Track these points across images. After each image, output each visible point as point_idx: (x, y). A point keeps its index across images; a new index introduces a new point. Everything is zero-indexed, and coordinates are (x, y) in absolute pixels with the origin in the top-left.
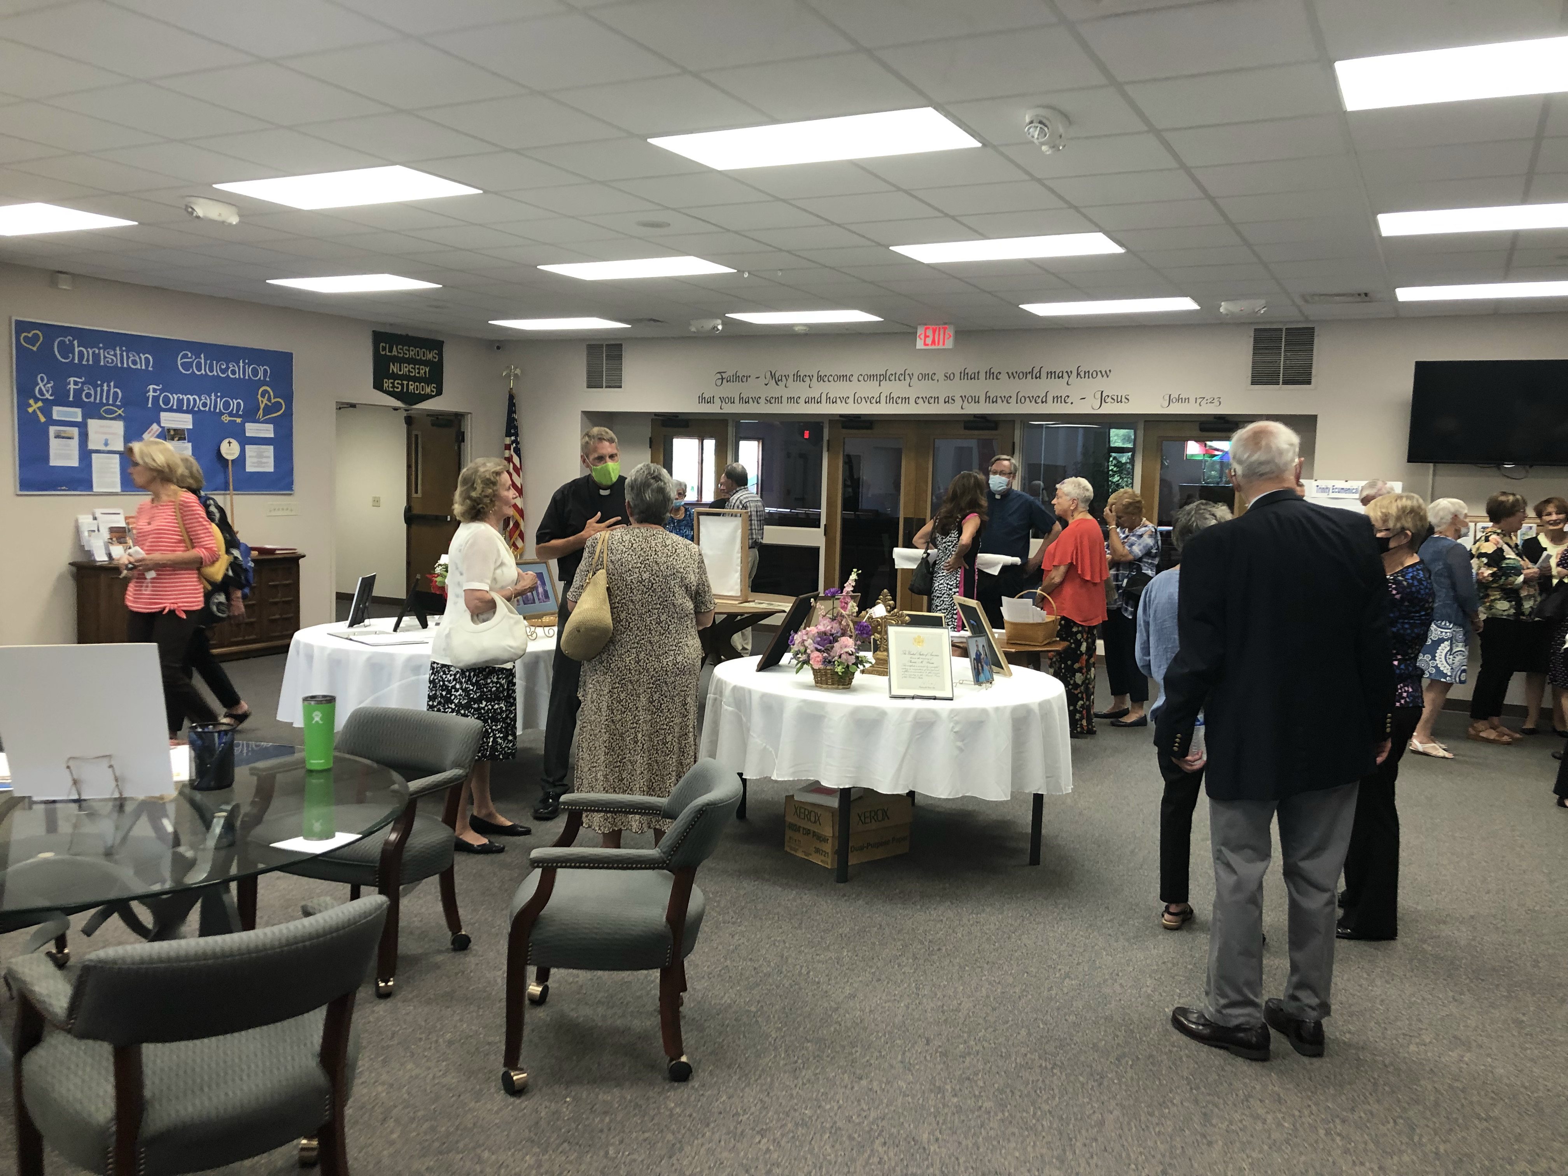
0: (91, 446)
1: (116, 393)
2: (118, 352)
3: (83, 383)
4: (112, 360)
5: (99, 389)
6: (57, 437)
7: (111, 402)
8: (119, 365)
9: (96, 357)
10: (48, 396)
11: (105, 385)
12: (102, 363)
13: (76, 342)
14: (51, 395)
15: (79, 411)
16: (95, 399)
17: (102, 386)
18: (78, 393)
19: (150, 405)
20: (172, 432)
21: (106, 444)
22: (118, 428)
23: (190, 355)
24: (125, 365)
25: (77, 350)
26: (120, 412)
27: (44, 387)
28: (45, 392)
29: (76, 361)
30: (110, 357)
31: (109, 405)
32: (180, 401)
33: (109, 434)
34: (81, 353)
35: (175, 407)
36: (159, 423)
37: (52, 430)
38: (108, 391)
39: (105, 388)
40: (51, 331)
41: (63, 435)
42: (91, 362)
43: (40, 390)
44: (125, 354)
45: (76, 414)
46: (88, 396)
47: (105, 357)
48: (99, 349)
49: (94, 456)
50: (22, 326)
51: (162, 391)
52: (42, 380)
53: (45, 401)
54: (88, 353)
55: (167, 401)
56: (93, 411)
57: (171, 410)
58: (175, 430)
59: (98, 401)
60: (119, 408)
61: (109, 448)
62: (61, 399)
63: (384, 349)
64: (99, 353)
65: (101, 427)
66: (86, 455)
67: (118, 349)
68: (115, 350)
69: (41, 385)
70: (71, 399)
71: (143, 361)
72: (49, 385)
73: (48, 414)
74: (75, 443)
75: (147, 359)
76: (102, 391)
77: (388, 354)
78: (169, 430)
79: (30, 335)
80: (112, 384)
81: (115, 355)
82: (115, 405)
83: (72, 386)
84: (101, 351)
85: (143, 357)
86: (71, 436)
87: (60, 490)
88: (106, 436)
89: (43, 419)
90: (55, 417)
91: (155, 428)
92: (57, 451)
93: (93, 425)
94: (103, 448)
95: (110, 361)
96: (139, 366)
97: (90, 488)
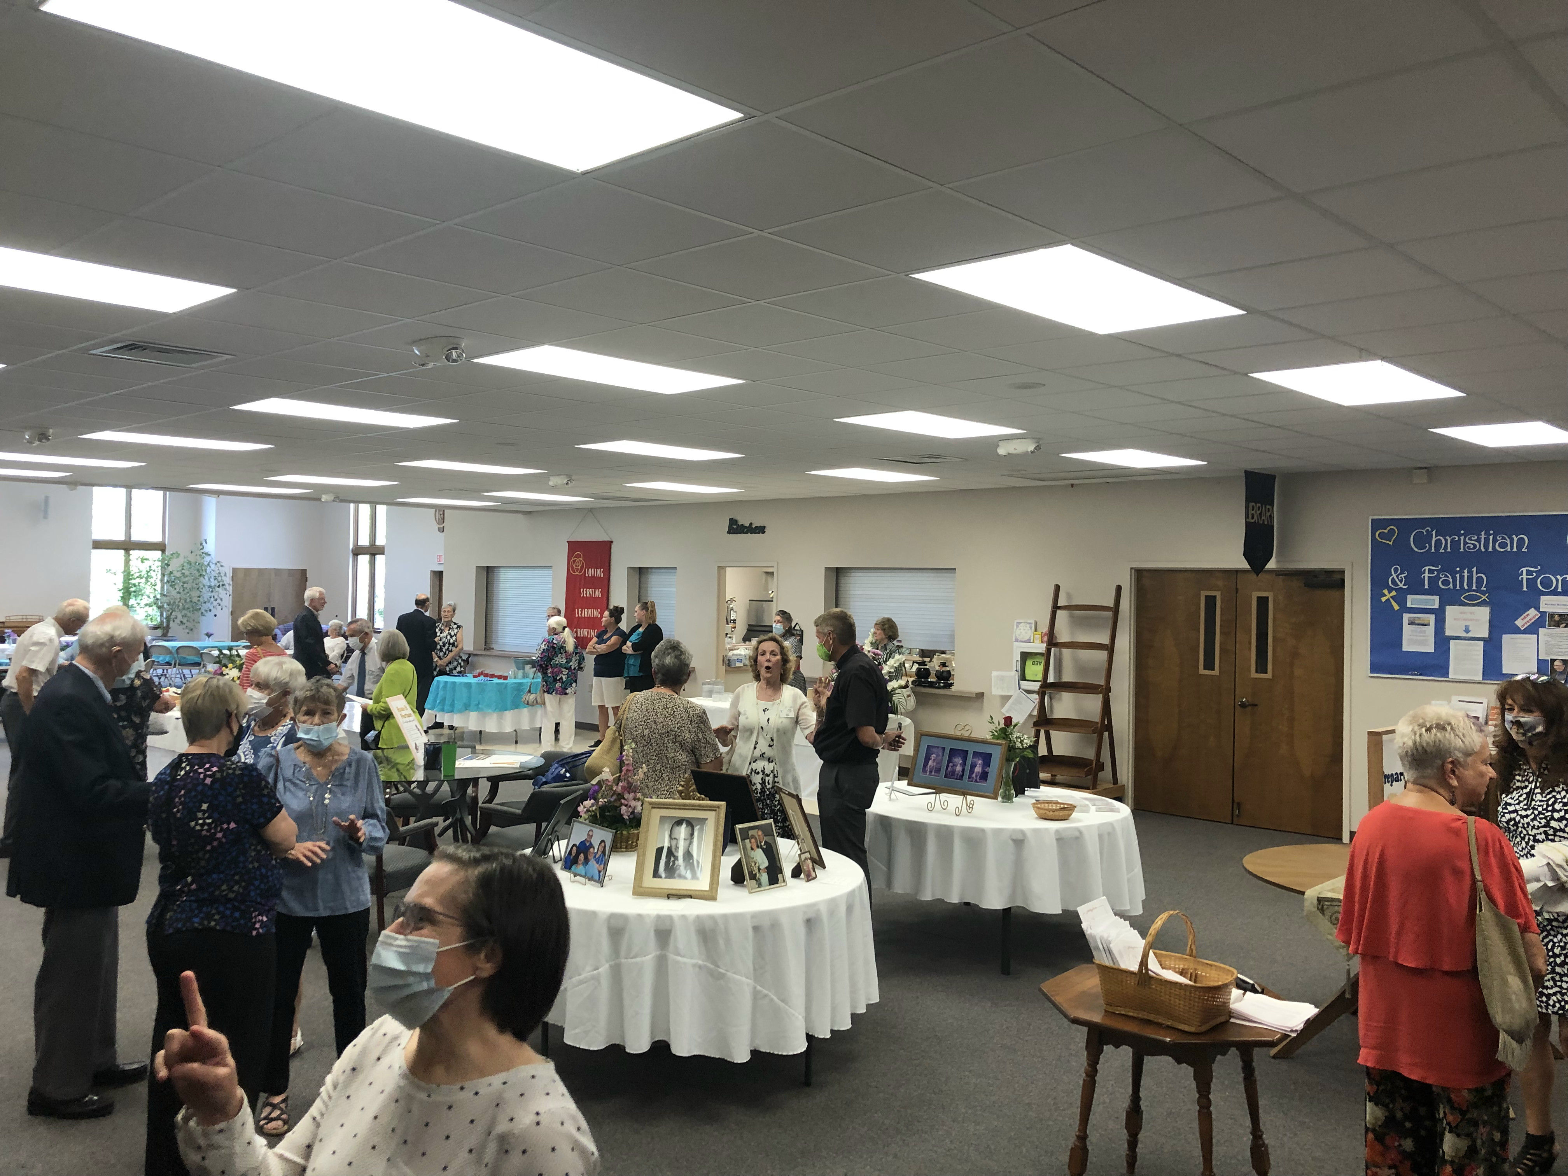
0: (1448, 633)
1: (1480, 580)
2: (1483, 536)
3: (1439, 572)
4: (1475, 546)
5: (1458, 576)
6: (1411, 623)
7: (1474, 588)
8: (1483, 550)
9: (1455, 544)
10: (1401, 585)
11: (1466, 571)
12: (1462, 550)
13: (1434, 532)
14: (1404, 585)
15: (1437, 598)
16: (1455, 585)
17: (1461, 572)
18: (1433, 581)
19: (1525, 589)
20: (1557, 618)
21: (1467, 630)
22: (1484, 613)
24: (1490, 549)
25: (1434, 540)
26: (1484, 597)
27: (1397, 577)
28: (1399, 583)
29: (1433, 550)
30: (1469, 543)
31: (1474, 591)
33: (1471, 620)
34: (1438, 542)
35: (1560, 590)
36: (1537, 609)
37: (1406, 617)
38: (1470, 578)
39: (1466, 574)
40: (1405, 525)
41: (1417, 622)
42: (1449, 550)
43: (1393, 581)
44: (1491, 537)
45: (1434, 601)
46: (1445, 583)
47: (1465, 543)
48: (1459, 536)
49: (1452, 642)
50: (1377, 524)
51: (1539, 573)
52: (1396, 570)
53: (1399, 590)
54: (1447, 542)
55: (1547, 583)
56: (1451, 598)
57: (1555, 593)
58: (1560, 615)
59: (1458, 588)
60: (1484, 593)
61: (1470, 635)
62: (1416, 587)
64: (1459, 539)
66: (1442, 641)
67: (1483, 533)
68: (1479, 535)
69: (1394, 576)
70: (1426, 587)
71: (1513, 543)
72: (1403, 576)
73: (1402, 602)
74: (1431, 630)
75: (1521, 542)
76: (1462, 577)
78: (1552, 616)
79: (1386, 531)
80: (1474, 569)
81: (1479, 540)
82: (1478, 590)
83: (1427, 575)
84: (1462, 538)
85: (1516, 539)
86: (1426, 622)
87: (1412, 675)
88: (1468, 623)
89: (1396, 607)
90: (1409, 605)
91: (1532, 613)
92: (1412, 637)
93: (1451, 611)
94: (1464, 635)
95: (1472, 546)
96: (1508, 549)
97: (1446, 674)
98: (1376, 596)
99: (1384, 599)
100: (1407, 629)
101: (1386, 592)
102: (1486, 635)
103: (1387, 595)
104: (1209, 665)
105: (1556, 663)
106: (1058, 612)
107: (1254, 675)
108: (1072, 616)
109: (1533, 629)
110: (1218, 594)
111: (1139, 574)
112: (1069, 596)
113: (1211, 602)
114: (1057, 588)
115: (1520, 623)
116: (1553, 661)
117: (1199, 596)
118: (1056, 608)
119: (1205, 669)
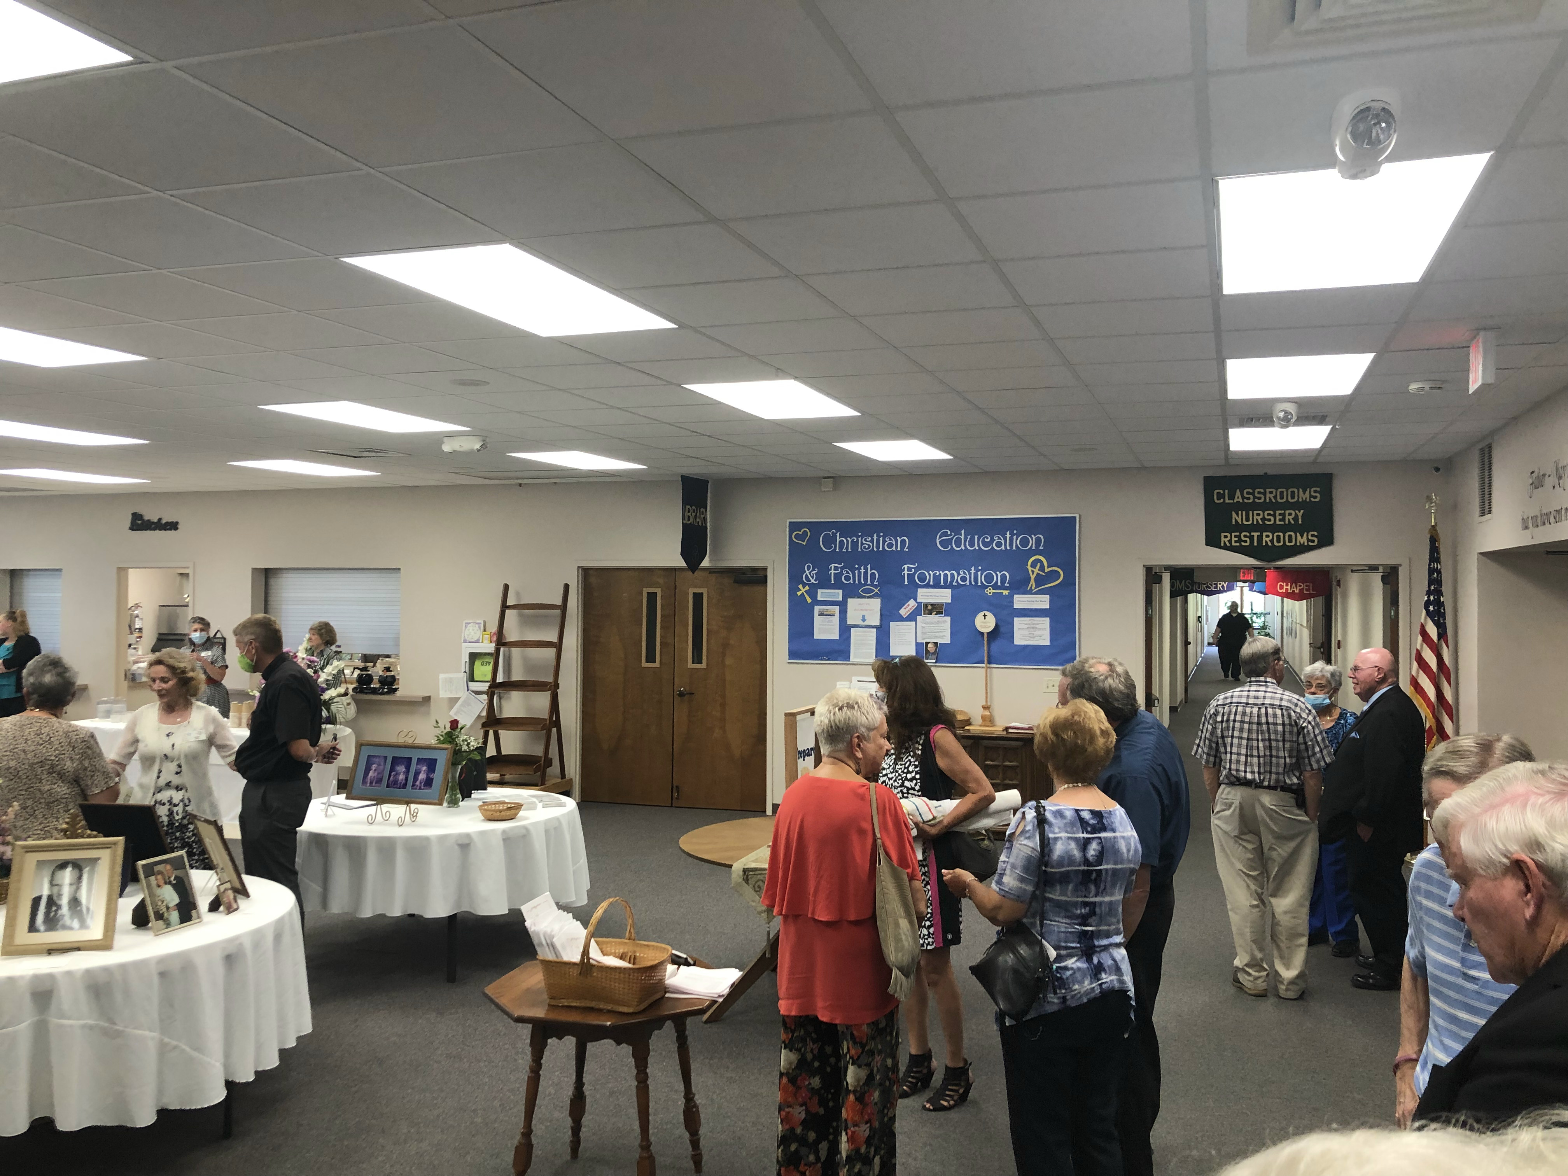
0: (850, 622)
1: (873, 575)
2: (875, 538)
3: (842, 568)
4: (869, 546)
5: (856, 572)
6: (821, 614)
7: (869, 582)
8: (875, 549)
9: (855, 544)
10: (813, 581)
11: (862, 568)
12: (859, 550)
13: (838, 534)
14: (815, 581)
15: (840, 592)
16: (854, 581)
17: (859, 569)
18: (838, 577)
19: (906, 583)
20: (930, 607)
21: (864, 620)
22: (875, 604)
23: (949, 533)
24: (881, 549)
25: (838, 540)
26: (876, 591)
27: (810, 574)
28: (811, 578)
29: (837, 550)
30: (866, 543)
31: (869, 585)
32: (937, 578)
33: (867, 610)
34: (841, 542)
35: (931, 583)
36: (915, 600)
37: (817, 609)
38: (866, 573)
39: (863, 571)
40: (816, 527)
41: (825, 613)
42: (850, 550)
43: (807, 576)
44: (881, 539)
45: (837, 595)
46: (847, 578)
47: (862, 544)
48: (858, 537)
49: (852, 630)
50: (794, 526)
51: (917, 569)
52: (809, 568)
53: (812, 585)
54: (848, 542)
55: (922, 578)
56: (852, 592)
57: (928, 586)
58: (932, 605)
59: (857, 582)
60: (876, 587)
61: (866, 623)
62: (824, 583)
63: (1220, 496)
64: (858, 540)
65: (859, 604)
66: (845, 629)
67: (875, 535)
68: (872, 537)
69: (807, 572)
70: (833, 582)
71: (898, 544)
72: (814, 572)
73: (814, 596)
74: (836, 619)
75: (903, 542)
76: (860, 573)
77: (1227, 501)
78: (926, 605)
79: (801, 533)
80: (869, 566)
81: (872, 541)
82: (872, 584)
83: (833, 571)
84: (860, 539)
85: (899, 540)
86: (832, 613)
87: (821, 660)
88: (864, 613)
89: (809, 600)
90: (819, 598)
91: (912, 603)
92: (822, 626)
93: (853, 604)
94: (861, 623)
95: (867, 547)
96: (894, 548)
97: (848, 658)
98: (793, 591)
99: (799, 593)
100: (818, 620)
101: (800, 586)
102: (878, 623)
103: (802, 590)
104: (651, 658)
105: (929, 645)
106: (507, 611)
107: (690, 665)
108: (521, 616)
109: (912, 617)
110: (658, 591)
111: (586, 573)
112: (518, 594)
113: (652, 597)
114: (506, 587)
115: (904, 612)
116: (927, 643)
117: (641, 593)
118: (504, 607)
119: (647, 662)
